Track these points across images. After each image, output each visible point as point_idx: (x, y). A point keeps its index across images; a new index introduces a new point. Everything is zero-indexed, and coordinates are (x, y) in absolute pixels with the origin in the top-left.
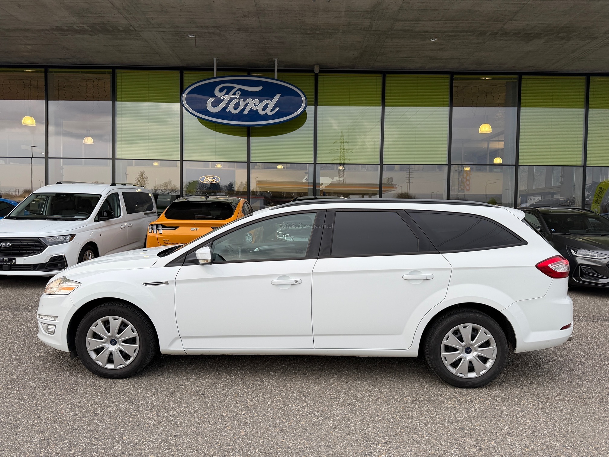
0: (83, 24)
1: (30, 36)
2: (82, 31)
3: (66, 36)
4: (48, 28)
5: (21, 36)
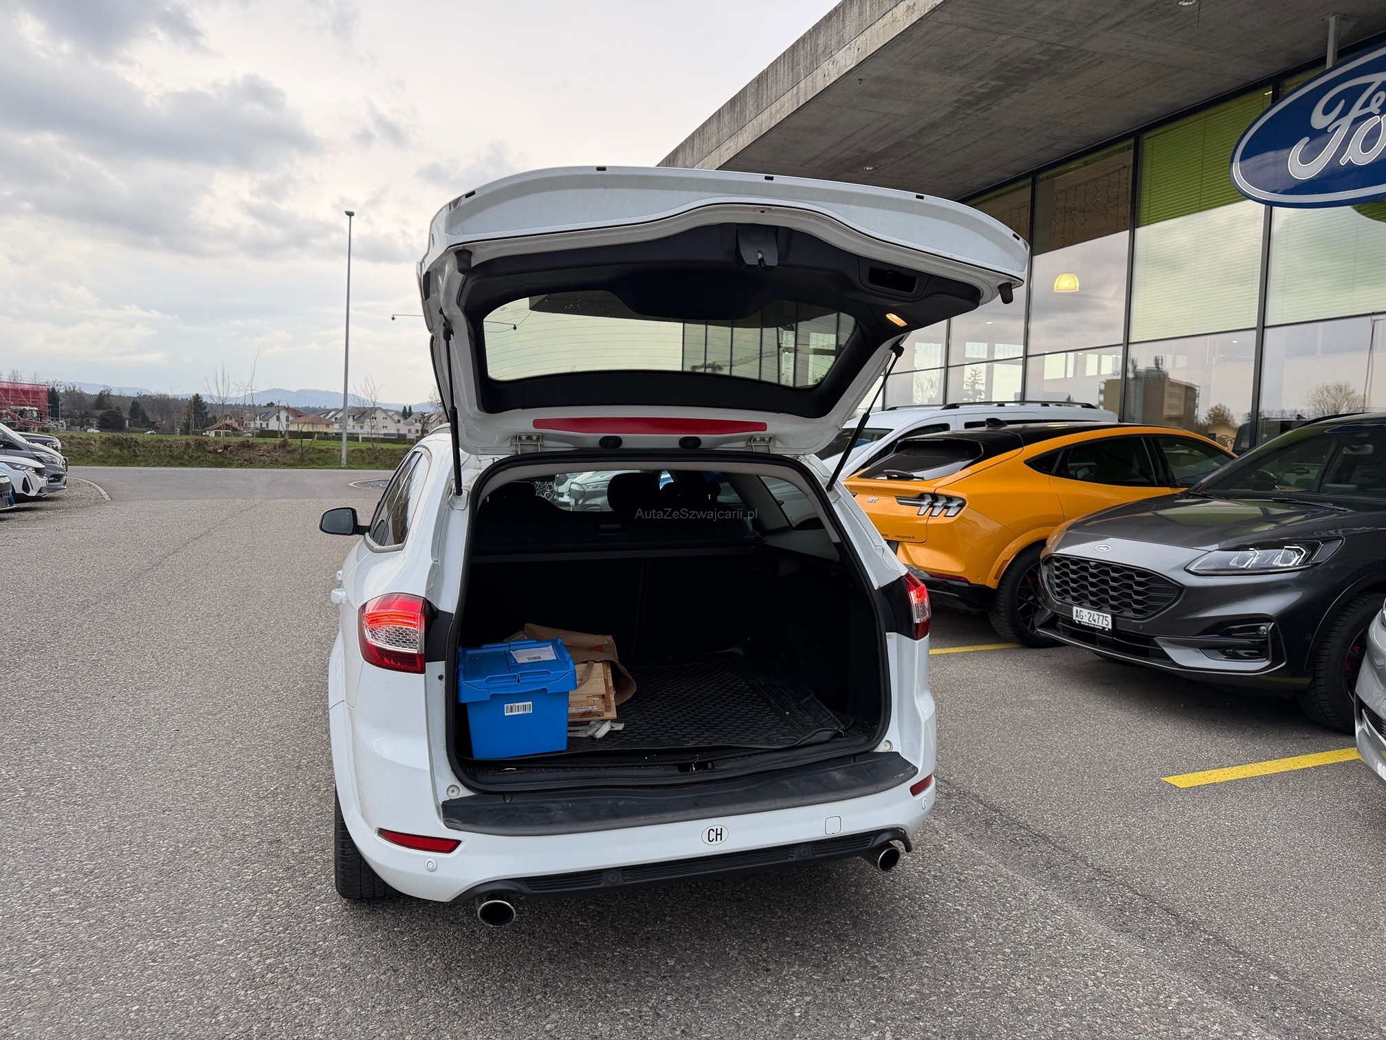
0: (980, 79)
1: (950, 133)
2: (995, 94)
3: (990, 111)
4: (950, 109)
5: (942, 137)
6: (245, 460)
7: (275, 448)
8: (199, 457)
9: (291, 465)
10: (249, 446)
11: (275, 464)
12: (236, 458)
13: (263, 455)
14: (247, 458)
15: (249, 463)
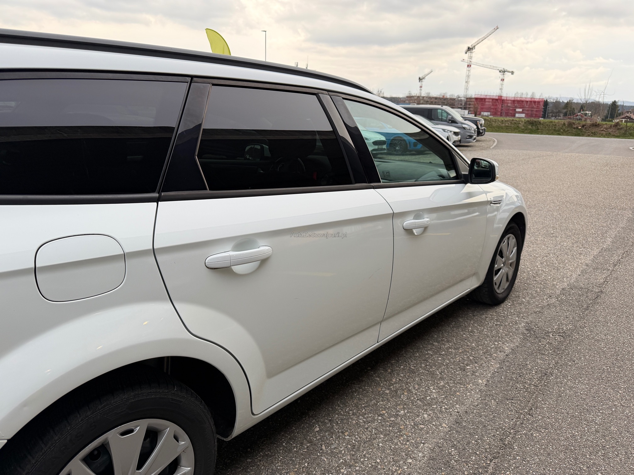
6: (592, 133)
7: (611, 126)
8: (568, 131)
9: (617, 137)
10: (596, 126)
11: (609, 135)
12: (588, 132)
13: (603, 131)
14: (593, 132)
15: (594, 135)
